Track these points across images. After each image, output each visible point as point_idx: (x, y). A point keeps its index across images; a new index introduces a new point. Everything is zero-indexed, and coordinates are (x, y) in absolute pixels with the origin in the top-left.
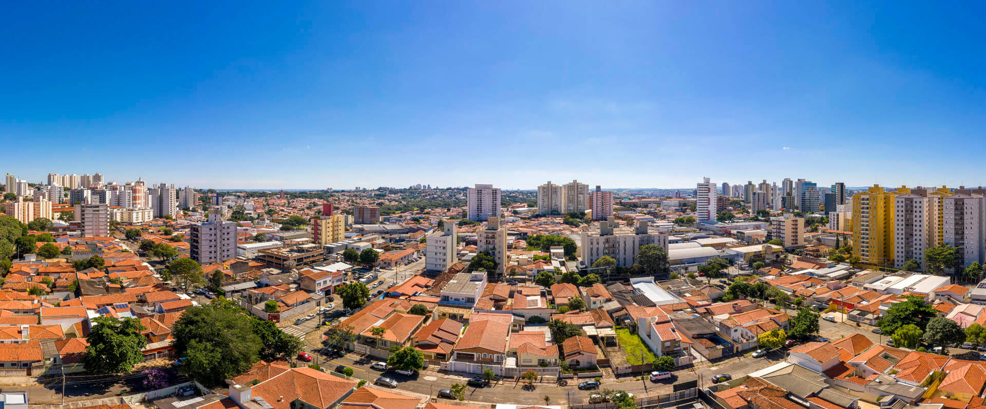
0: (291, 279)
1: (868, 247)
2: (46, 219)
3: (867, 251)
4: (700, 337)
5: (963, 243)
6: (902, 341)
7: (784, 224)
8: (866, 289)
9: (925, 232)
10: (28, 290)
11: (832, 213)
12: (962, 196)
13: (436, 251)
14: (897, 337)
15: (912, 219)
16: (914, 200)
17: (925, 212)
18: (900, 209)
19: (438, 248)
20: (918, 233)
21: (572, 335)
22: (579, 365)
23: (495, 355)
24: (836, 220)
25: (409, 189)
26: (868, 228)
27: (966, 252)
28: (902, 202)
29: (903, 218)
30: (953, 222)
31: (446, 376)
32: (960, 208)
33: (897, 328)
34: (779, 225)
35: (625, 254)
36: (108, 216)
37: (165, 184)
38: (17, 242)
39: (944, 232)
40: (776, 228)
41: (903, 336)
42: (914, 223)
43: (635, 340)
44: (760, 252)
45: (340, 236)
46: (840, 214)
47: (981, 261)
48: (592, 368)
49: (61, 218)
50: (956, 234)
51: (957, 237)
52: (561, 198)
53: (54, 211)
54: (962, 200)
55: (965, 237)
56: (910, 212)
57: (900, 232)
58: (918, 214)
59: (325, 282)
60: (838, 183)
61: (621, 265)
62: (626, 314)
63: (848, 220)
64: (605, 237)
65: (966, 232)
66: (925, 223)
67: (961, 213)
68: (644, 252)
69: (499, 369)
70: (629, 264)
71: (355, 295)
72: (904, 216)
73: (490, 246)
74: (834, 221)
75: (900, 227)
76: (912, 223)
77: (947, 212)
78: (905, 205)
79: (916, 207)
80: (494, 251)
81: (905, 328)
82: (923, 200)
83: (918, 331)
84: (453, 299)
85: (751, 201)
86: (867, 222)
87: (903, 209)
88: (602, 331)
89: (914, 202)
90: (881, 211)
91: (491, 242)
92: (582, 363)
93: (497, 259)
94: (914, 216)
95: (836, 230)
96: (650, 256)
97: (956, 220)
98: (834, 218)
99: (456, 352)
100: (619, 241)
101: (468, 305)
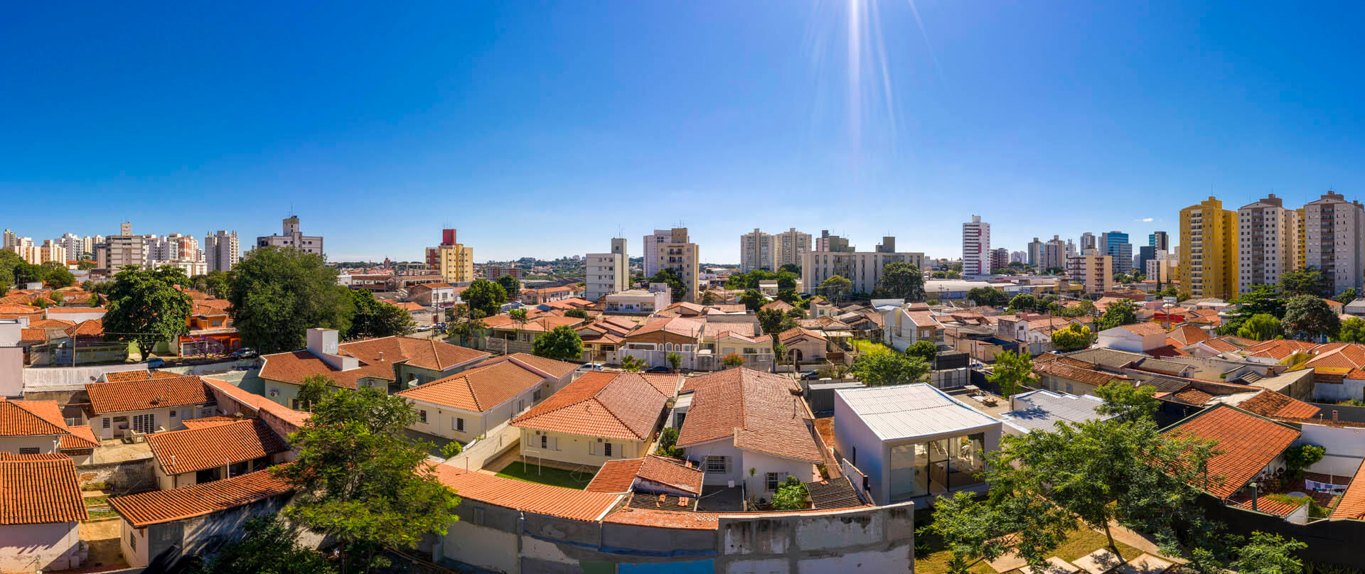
0: (397, 297)
1: (1201, 281)
2: (58, 264)
3: (1201, 287)
4: (972, 336)
5: (1334, 266)
6: (1253, 335)
7: (1084, 261)
8: (1200, 308)
9: (1280, 255)
10: (30, 304)
11: (1151, 261)
12: (1331, 201)
13: (600, 273)
14: (1245, 330)
15: (1263, 237)
16: (1265, 210)
17: (1280, 227)
18: (1245, 224)
19: (603, 268)
20: (1270, 255)
21: (790, 327)
22: (801, 360)
23: (683, 345)
24: (1156, 270)
25: (562, 260)
26: (1201, 254)
27: (1337, 278)
28: (1248, 214)
29: (1250, 236)
30: (1319, 236)
31: (614, 370)
32: (1328, 216)
33: (1244, 321)
34: (1078, 263)
35: (863, 278)
36: (144, 263)
37: (224, 232)
38: (17, 271)
39: (1307, 251)
40: (1074, 269)
41: (1253, 326)
42: (1266, 242)
43: (880, 346)
44: (1052, 287)
45: (466, 275)
46: (1161, 262)
47: (1357, 284)
48: (819, 360)
49: (79, 269)
50: (1323, 253)
51: (1325, 257)
52: (773, 253)
53: (70, 263)
54: (1332, 205)
55: (1336, 257)
56: (1259, 227)
57: (1246, 256)
58: (1270, 229)
59: (445, 295)
60: (1159, 233)
61: (859, 289)
62: (867, 322)
63: (1173, 268)
64: (836, 253)
65: (1337, 249)
66: (1280, 242)
67: (1330, 224)
68: (889, 270)
69: (689, 356)
70: (869, 291)
71: (487, 295)
72: (1251, 233)
73: (676, 266)
74: (1153, 272)
75: (1246, 249)
76: (1263, 242)
77: (1311, 224)
78: (1253, 217)
79: (1267, 219)
80: (680, 272)
81: (1256, 317)
82: (1277, 210)
83: (1274, 320)
84: (624, 306)
85: (1038, 262)
86: (1200, 246)
87: (1250, 224)
88: (834, 334)
89: (1265, 213)
90: (1219, 232)
91: (677, 258)
92: (805, 356)
93: (684, 282)
94: (1265, 232)
95: (1156, 281)
96: (899, 275)
97: (1322, 233)
98: (1153, 268)
99: (628, 343)
100: (855, 261)
101: (645, 312)
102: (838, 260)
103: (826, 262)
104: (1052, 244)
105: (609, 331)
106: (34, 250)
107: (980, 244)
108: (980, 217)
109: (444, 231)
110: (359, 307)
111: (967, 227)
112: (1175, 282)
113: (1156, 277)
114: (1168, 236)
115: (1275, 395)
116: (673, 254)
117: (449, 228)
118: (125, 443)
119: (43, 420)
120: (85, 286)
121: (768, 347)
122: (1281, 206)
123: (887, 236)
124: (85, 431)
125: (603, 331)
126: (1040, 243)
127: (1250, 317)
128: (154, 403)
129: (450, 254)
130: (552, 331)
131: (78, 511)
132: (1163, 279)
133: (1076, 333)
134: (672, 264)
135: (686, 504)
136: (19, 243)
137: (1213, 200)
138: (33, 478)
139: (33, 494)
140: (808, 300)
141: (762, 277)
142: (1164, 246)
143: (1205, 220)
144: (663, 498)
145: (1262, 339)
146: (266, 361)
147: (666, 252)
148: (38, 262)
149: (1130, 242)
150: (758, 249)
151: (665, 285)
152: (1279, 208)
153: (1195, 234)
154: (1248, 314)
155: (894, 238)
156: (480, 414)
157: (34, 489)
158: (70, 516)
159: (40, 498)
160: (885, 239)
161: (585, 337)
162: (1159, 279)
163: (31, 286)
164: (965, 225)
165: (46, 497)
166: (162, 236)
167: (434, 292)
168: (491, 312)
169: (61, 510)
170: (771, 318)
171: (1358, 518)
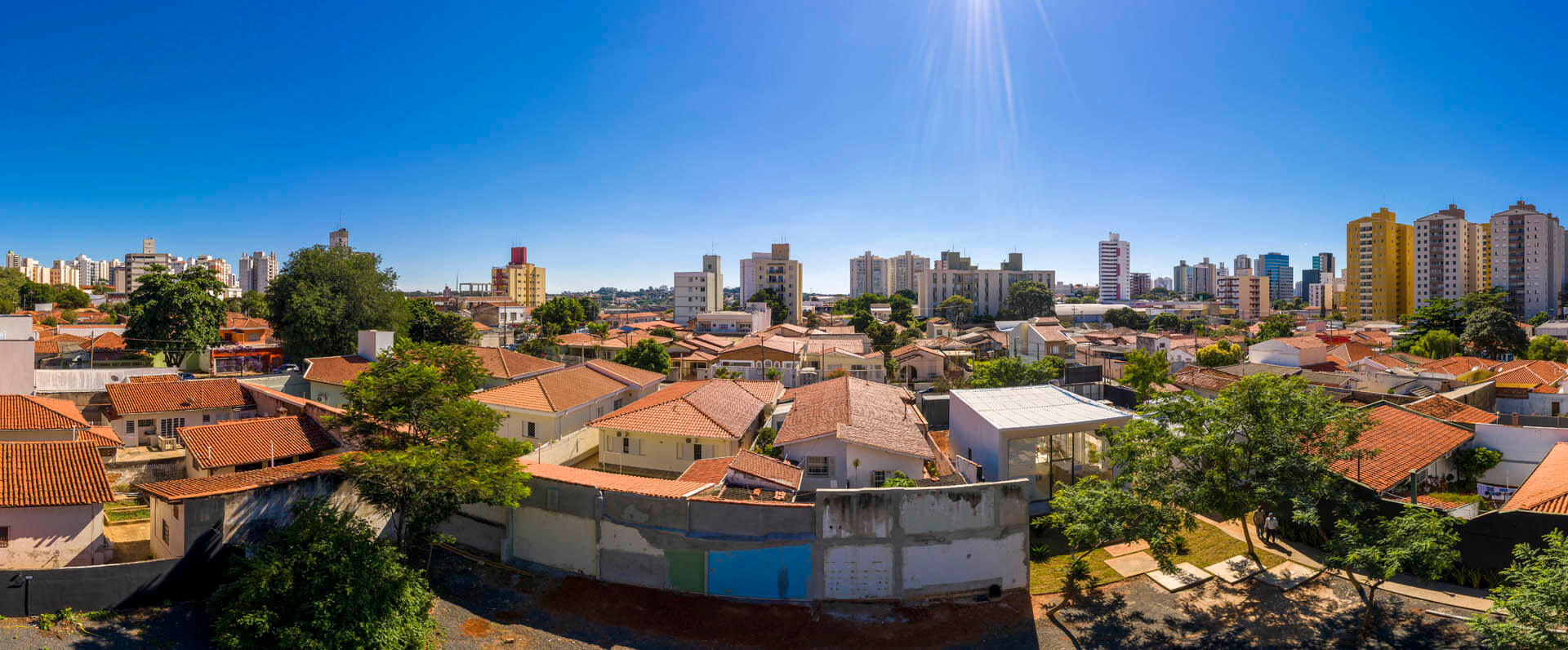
1: (1371, 305)
3: (1370, 312)
4: (1106, 356)
5: (1523, 286)
6: (1427, 354)
7: (1237, 283)
8: (1368, 330)
9: (1462, 274)
11: (1314, 285)
12: (1521, 212)
13: (691, 297)
14: (1418, 348)
15: (1442, 253)
16: (1445, 222)
17: (1462, 242)
18: (1422, 238)
19: (694, 289)
20: (1451, 274)
21: (904, 344)
22: (916, 377)
23: (784, 360)
24: (1320, 296)
26: (1371, 274)
27: (1526, 300)
28: (1426, 227)
29: (1428, 253)
30: (1506, 252)
32: (1518, 230)
33: (1418, 339)
34: (1230, 285)
35: (986, 299)
37: (261, 253)
39: (1493, 271)
40: (1225, 292)
41: (1428, 343)
42: (1445, 259)
44: (1200, 312)
45: (537, 299)
46: (1326, 286)
49: (94, 293)
50: (1512, 272)
51: (1513, 277)
52: (886, 278)
53: (83, 287)
54: (1522, 217)
55: (1526, 276)
56: (1437, 242)
57: (1423, 275)
58: (1451, 244)
60: (1324, 254)
61: (982, 311)
62: (990, 343)
63: (1340, 293)
64: (955, 271)
65: (1527, 267)
66: (1462, 260)
67: (1520, 237)
68: (1016, 289)
69: (791, 373)
70: (993, 312)
71: (562, 312)
72: (1428, 249)
73: (776, 286)
74: (1317, 297)
75: (1422, 268)
76: (1442, 260)
77: (1497, 238)
78: (1430, 232)
79: (1447, 233)
80: (781, 292)
81: (1432, 333)
82: (1459, 222)
83: (1452, 337)
84: (717, 326)
85: (1185, 288)
86: (1370, 264)
87: (1428, 238)
88: (953, 353)
89: (1445, 225)
90: (1392, 248)
91: (777, 278)
92: (919, 374)
93: (786, 303)
94: (1444, 248)
95: (1320, 307)
96: (1026, 294)
97: (1510, 249)
98: (1317, 293)
99: (722, 361)
100: (977, 279)
101: (743, 333)
102: (959, 279)
103: (944, 281)
104: (1202, 266)
105: (700, 348)
106: (42, 270)
107: (1118, 266)
108: (1117, 235)
109: (513, 249)
110: (418, 316)
111: (1105, 246)
112: (1341, 308)
113: (1320, 304)
114: (1334, 258)
115: (1447, 401)
116: (773, 272)
117: (518, 246)
118: (151, 450)
119: (59, 415)
120: (102, 308)
121: (878, 364)
122: (1463, 218)
123: (1014, 252)
124: (107, 430)
125: (695, 348)
126: (1188, 266)
127: (1423, 334)
128: (185, 404)
129: (519, 275)
130: (635, 345)
131: (102, 493)
132: (1328, 305)
133: (1225, 351)
134: (772, 284)
135: (783, 497)
136: (25, 263)
137: (1384, 211)
138: (50, 459)
139: (51, 475)
140: (925, 322)
141: (873, 301)
142: (1330, 266)
143: (1376, 234)
144: (757, 492)
145: (1438, 357)
146: (312, 363)
147: (765, 270)
148: (46, 280)
149: (1290, 265)
150: (869, 272)
151: (765, 304)
152: (1461, 221)
153: (1364, 250)
154: (1422, 330)
155: (1021, 255)
156: (554, 415)
157: (52, 470)
158: (93, 498)
159: (59, 480)
160: (1011, 256)
161: (673, 355)
162: (1323, 305)
163: (39, 307)
164: (1102, 244)
165: (65, 478)
166: (190, 259)
167: (502, 310)
168: (566, 330)
169: (84, 491)
170: (882, 334)
171: (1532, 509)
